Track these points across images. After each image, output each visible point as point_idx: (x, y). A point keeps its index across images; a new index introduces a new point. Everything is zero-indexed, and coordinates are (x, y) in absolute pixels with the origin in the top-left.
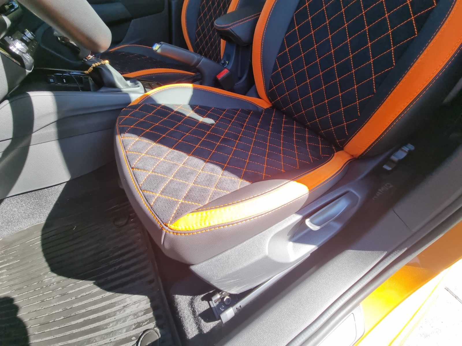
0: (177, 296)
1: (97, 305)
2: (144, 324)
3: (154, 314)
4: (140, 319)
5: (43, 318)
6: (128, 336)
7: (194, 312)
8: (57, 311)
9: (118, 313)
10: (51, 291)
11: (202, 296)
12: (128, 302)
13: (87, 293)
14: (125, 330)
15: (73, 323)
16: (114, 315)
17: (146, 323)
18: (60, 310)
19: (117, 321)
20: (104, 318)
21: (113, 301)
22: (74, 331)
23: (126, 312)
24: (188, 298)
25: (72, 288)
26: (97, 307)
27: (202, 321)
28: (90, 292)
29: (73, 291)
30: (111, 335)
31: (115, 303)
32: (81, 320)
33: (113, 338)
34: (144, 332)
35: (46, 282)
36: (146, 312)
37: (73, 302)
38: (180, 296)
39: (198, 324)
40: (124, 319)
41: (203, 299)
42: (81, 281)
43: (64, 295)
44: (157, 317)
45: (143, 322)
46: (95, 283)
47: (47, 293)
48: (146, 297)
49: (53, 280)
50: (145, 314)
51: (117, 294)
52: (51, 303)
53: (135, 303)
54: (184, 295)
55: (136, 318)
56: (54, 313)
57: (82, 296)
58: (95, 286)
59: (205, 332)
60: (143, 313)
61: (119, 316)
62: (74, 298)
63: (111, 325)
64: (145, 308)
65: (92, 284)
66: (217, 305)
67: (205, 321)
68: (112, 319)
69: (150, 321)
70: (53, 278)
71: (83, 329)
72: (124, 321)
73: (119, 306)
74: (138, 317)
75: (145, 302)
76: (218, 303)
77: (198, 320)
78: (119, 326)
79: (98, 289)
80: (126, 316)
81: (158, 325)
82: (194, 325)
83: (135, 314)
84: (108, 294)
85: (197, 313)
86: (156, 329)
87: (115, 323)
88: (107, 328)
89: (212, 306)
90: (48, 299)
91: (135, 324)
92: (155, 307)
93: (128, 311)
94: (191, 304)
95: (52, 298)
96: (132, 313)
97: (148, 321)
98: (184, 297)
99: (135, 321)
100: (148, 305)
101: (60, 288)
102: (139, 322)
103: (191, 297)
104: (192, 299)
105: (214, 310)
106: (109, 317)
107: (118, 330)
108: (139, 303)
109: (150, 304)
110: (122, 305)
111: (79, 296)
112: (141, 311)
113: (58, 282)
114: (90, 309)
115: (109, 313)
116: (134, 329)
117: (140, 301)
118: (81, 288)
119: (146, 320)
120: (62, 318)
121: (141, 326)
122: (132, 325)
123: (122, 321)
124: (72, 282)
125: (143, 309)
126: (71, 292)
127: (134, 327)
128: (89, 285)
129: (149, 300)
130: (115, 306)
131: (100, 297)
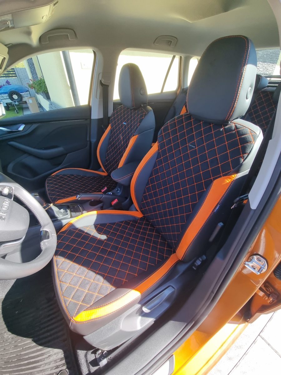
0: (78, 351)
1: (34, 354)
2: (60, 367)
3: (66, 361)
4: (58, 364)
5: (6, 359)
6: (51, 372)
7: (87, 361)
8: (13, 356)
9: (46, 359)
10: (9, 344)
11: (92, 351)
12: (51, 353)
13: (29, 346)
14: (50, 369)
15: (22, 363)
16: (44, 361)
17: (61, 366)
18: (15, 355)
19: (46, 364)
20: (38, 362)
21: (43, 352)
22: (23, 368)
23: (50, 359)
24: (85, 352)
25: (20, 342)
26: (35, 355)
27: (91, 366)
28: (30, 345)
29: (21, 344)
30: (43, 371)
31: (44, 353)
32: (26, 362)
33: (44, 373)
34: (60, 371)
35: (6, 337)
36: (61, 360)
37: (21, 351)
38: (80, 351)
39: (88, 367)
40: (49, 363)
41: (92, 353)
42: (25, 338)
43: (16, 346)
44: (67, 363)
45: (59, 366)
46: (33, 340)
47: (7, 344)
48: (62, 351)
49: (10, 336)
50: (60, 361)
51: (45, 348)
52: (9, 351)
53: (55, 354)
54: (82, 350)
55: (56, 363)
56: (11, 356)
57: (26, 348)
58: (33, 342)
59: (92, 372)
60: (59, 360)
61: (46, 361)
62: (21, 349)
63: (42, 366)
64: (61, 357)
65: (31, 341)
66: (99, 357)
67: (92, 366)
68: (43, 363)
69: (63, 365)
70: (9, 335)
71: (27, 367)
72: (49, 365)
73: (46, 355)
74: (57, 362)
75: (61, 353)
76: (100, 355)
77: (89, 365)
78: (47, 367)
79: (34, 344)
80: (50, 361)
81: (68, 368)
82: (86, 368)
83: (55, 361)
84: (40, 347)
85: (89, 362)
86: (66, 370)
87: (44, 365)
88: (40, 367)
89: (97, 357)
90: (7, 348)
91: (55, 366)
92: (66, 357)
93: (52, 359)
94: (86, 356)
95: (9, 348)
96: (53, 360)
97: (62, 365)
98: (83, 351)
99: (55, 365)
100: (63, 356)
101: (14, 342)
102: (57, 365)
103: (86, 351)
104: (87, 353)
105: (97, 359)
106: (41, 361)
107: (47, 369)
108: (57, 355)
109: (63, 355)
110: (48, 355)
111: (24, 348)
112: (59, 359)
113: (12, 338)
114: (30, 356)
115: (41, 359)
116: (54, 369)
117: (58, 353)
118: (25, 343)
119: (61, 365)
120: (16, 360)
121: (59, 368)
122: (54, 367)
123: (48, 364)
124: (20, 338)
125: (60, 358)
126: (19, 345)
127: (54, 368)
128: (29, 341)
129: (63, 352)
130: (44, 355)
131: (35, 349)
